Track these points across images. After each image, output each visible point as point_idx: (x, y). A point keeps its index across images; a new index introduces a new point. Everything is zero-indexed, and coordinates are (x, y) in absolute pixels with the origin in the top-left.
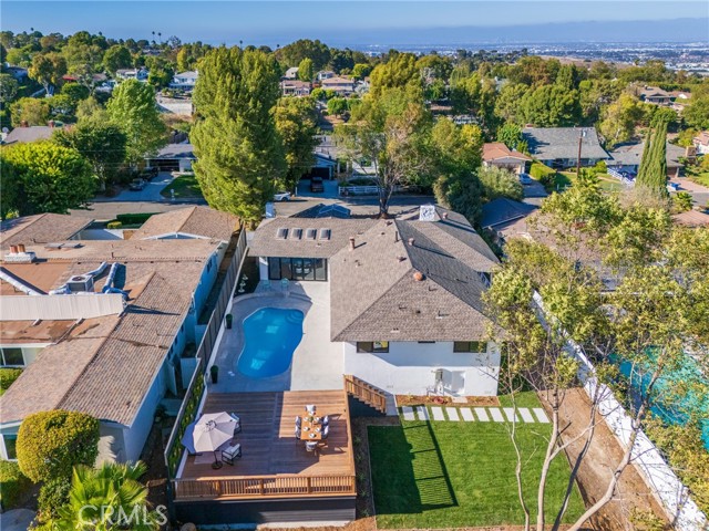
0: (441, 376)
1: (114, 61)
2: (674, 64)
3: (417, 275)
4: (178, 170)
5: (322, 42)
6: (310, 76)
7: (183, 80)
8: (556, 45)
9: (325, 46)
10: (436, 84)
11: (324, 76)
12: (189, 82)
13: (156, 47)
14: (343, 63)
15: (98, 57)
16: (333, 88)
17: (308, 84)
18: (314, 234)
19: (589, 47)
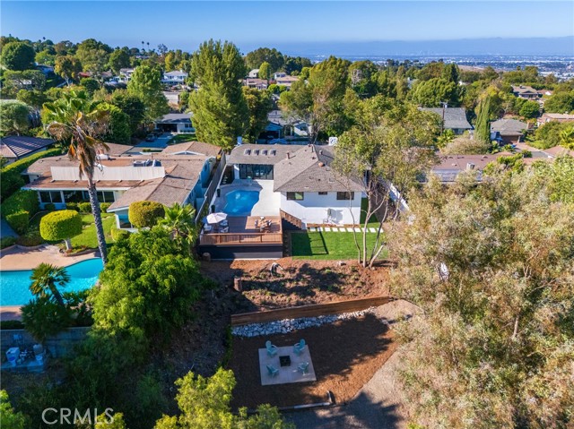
0: (330, 212)
1: (117, 62)
2: (561, 73)
3: (320, 164)
4: (176, 131)
5: (278, 51)
6: (268, 76)
7: (171, 77)
8: (468, 57)
9: (280, 53)
10: (362, 82)
11: (278, 76)
12: (175, 79)
13: (145, 54)
14: (294, 66)
15: (105, 59)
16: (285, 84)
17: (266, 81)
18: (266, 152)
19: (495, 59)
